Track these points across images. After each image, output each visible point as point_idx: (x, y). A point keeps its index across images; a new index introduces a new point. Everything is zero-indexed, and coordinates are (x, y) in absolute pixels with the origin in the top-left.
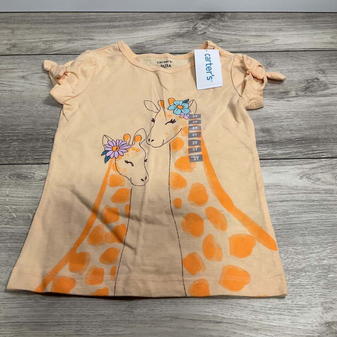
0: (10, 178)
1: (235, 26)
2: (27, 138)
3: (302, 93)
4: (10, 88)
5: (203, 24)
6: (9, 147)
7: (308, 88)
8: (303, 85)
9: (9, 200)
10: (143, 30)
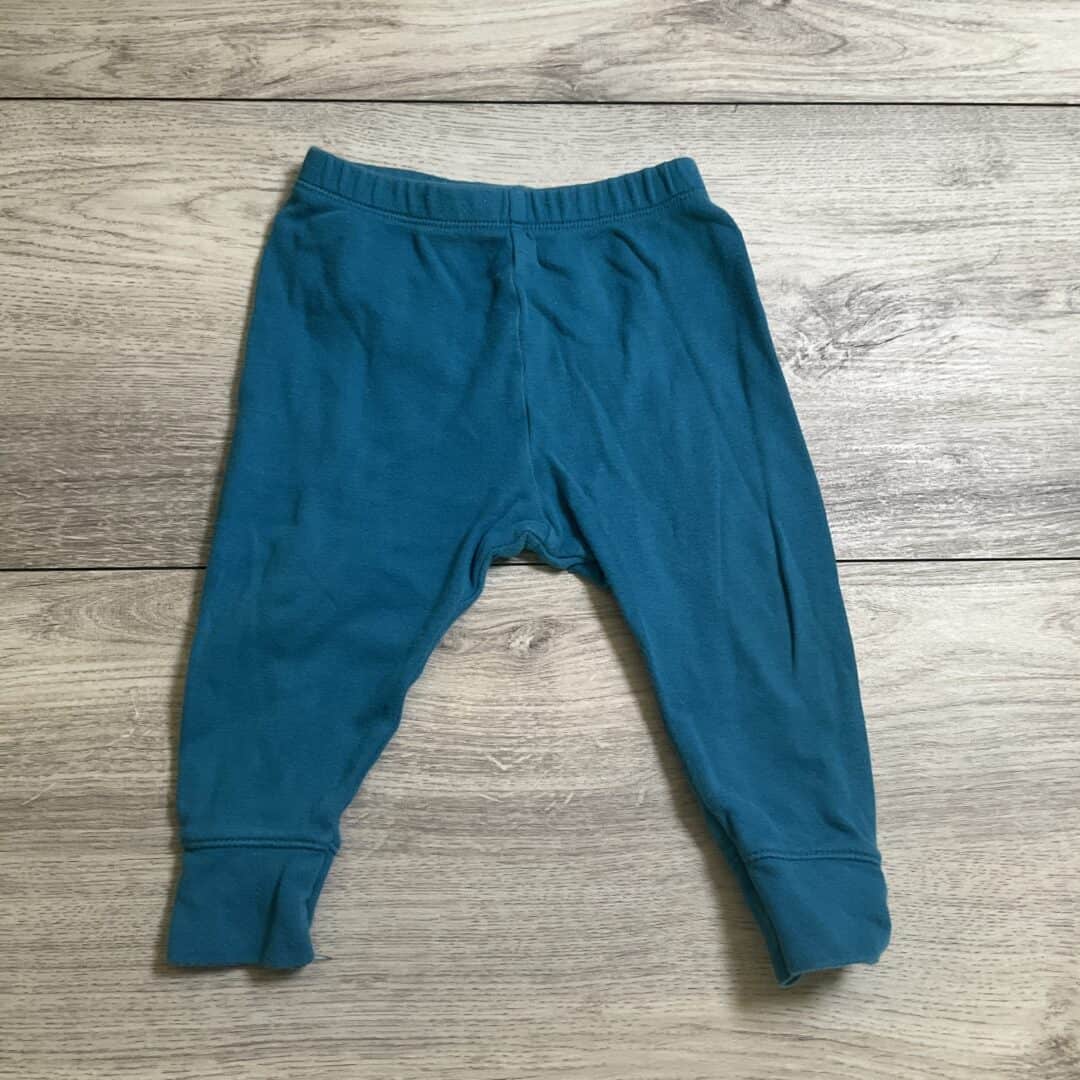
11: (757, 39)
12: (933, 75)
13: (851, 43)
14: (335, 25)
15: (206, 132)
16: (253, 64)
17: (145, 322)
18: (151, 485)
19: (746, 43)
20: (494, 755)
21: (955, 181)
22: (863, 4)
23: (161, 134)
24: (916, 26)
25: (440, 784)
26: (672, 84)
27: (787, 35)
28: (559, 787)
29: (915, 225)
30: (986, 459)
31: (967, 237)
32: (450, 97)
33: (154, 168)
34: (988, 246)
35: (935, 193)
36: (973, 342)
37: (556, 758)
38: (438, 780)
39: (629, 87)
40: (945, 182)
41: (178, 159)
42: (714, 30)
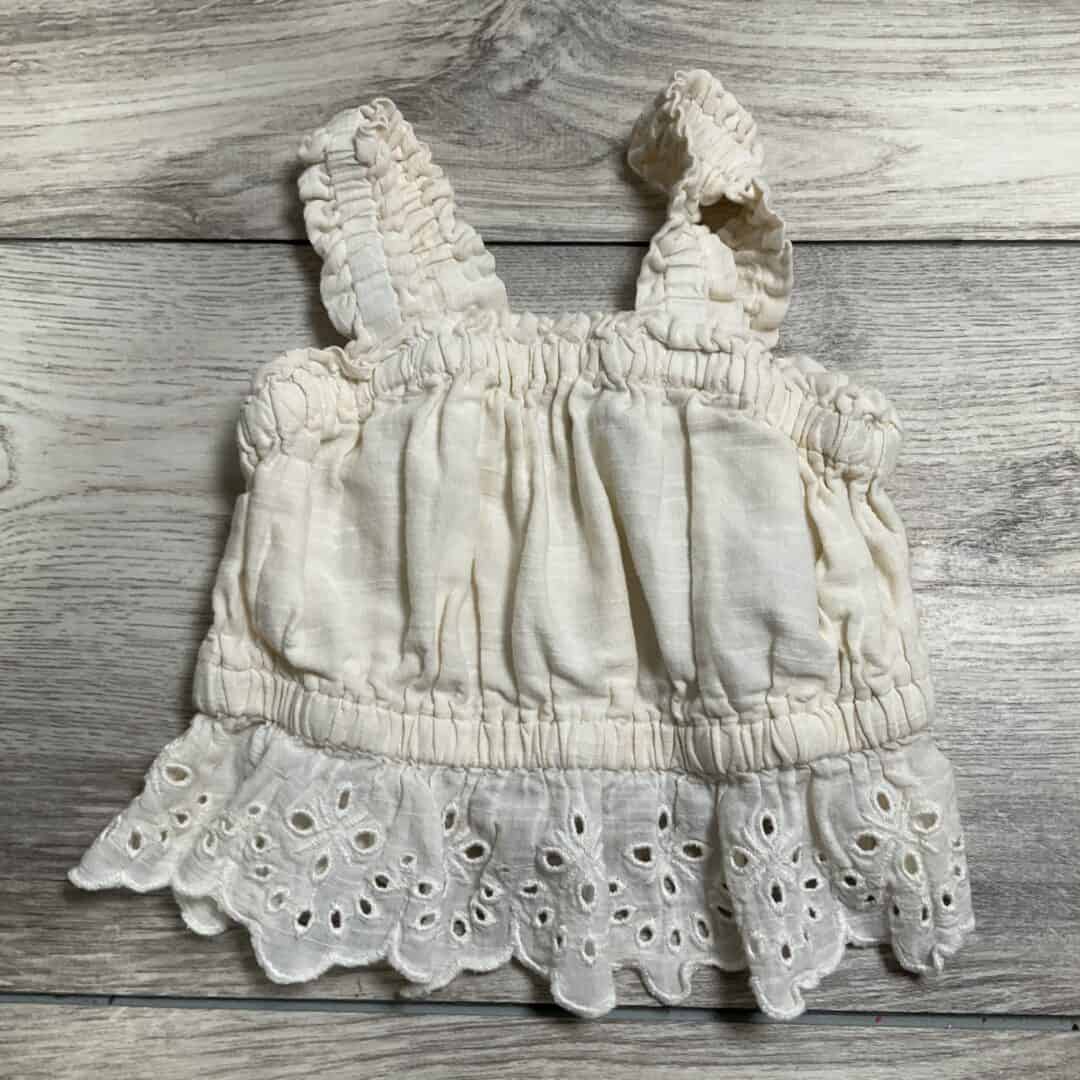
1: (700, 31)
3: (975, 563)
5: (528, 12)
7: (1011, 525)
8: (989, 502)
10: (210, 54)
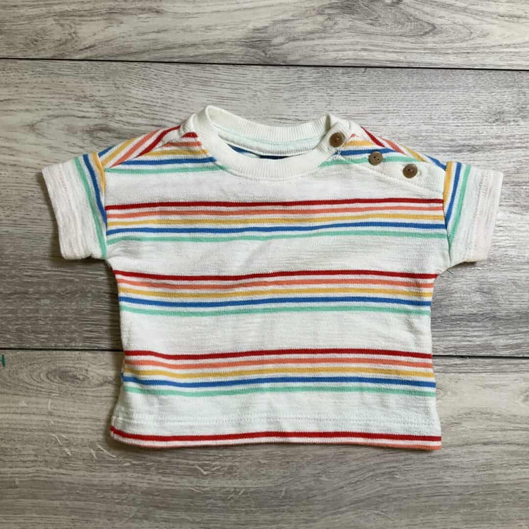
0: (48, 378)
2: (66, 290)
4: (12, 158)
6: (37, 311)
9: (54, 421)
11: (380, 25)
12: (487, 51)
13: (438, 28)
14: (123, 12)
15: (45, 80)
16: (73, 37)
17: (7, 199)
18: (9, 299)
19: (374, 28)
20: (200, 466)
21: (497, 120)
22: (447, 3)
23: (18, 81)
24: (479, 18)
25: (168, 482)
26: (326, 53)
27: (399, 23)
28: (236, 486)
29: (470, 147)
30: (501, 295)
31: (501, 156)
32: (191, 60)
33: (14, 103)
34: (514, 162)
35: (484, 127)
36: (500, 222)
37: (235, 468)
38: (166, 479)
39: (300, 55)
40: (490, 120)
41: (28, 97)
42: (355, 19)
